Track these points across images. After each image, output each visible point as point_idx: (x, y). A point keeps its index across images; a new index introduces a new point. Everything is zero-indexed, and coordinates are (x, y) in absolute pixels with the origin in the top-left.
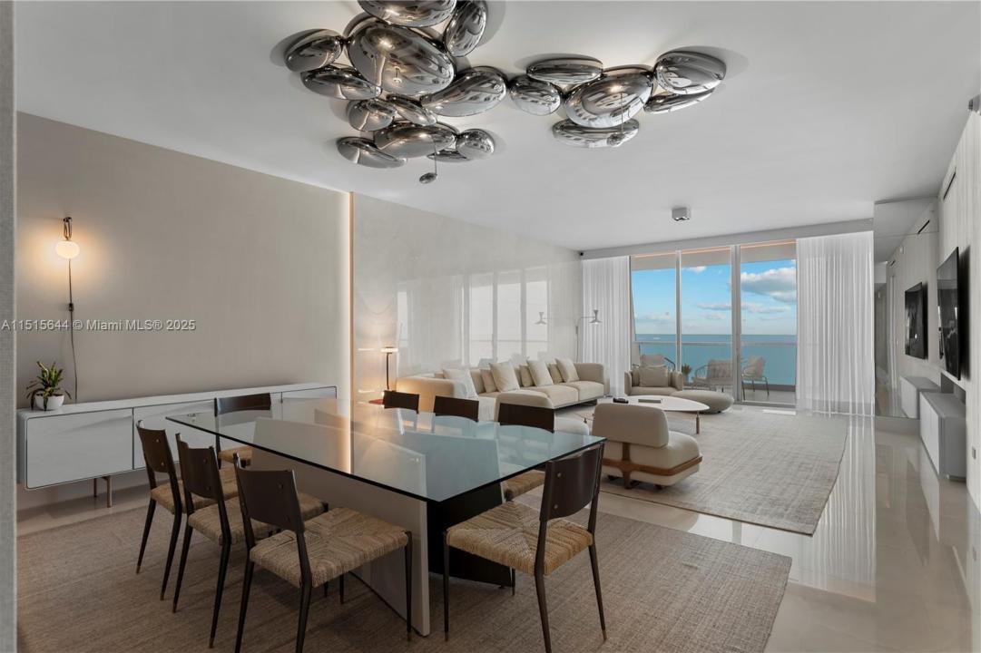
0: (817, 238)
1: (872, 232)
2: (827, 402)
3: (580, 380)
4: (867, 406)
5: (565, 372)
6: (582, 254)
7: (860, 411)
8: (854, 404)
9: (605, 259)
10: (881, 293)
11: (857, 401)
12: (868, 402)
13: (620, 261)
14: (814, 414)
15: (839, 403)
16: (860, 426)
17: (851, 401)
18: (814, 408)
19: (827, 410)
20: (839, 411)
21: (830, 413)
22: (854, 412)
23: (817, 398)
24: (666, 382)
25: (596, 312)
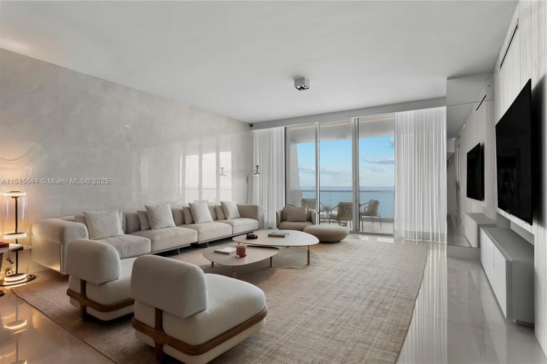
0: (408, 112)
1: (445, 107)
2: (415, 232)
3: (241, 217)
4: (442, 235)
5: (227, 211)
6: (251, 126)
7: (437, 240)
8: (433, 234)
9: (268, 129)
10: (451, 160)
11: (435, 231)
12: (443, 233)
13: (279, 131)
14: (406, 241)
15: (423, 233)
16: (437, 250)
17: (431, 232)
18: (406, 237)
19: (415, 239)
20: (423, 239)
21: (417, 240)
22: (433, 240)
23: (409, 229)
24: (305, 218)
25: (257, 167)
